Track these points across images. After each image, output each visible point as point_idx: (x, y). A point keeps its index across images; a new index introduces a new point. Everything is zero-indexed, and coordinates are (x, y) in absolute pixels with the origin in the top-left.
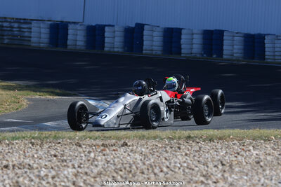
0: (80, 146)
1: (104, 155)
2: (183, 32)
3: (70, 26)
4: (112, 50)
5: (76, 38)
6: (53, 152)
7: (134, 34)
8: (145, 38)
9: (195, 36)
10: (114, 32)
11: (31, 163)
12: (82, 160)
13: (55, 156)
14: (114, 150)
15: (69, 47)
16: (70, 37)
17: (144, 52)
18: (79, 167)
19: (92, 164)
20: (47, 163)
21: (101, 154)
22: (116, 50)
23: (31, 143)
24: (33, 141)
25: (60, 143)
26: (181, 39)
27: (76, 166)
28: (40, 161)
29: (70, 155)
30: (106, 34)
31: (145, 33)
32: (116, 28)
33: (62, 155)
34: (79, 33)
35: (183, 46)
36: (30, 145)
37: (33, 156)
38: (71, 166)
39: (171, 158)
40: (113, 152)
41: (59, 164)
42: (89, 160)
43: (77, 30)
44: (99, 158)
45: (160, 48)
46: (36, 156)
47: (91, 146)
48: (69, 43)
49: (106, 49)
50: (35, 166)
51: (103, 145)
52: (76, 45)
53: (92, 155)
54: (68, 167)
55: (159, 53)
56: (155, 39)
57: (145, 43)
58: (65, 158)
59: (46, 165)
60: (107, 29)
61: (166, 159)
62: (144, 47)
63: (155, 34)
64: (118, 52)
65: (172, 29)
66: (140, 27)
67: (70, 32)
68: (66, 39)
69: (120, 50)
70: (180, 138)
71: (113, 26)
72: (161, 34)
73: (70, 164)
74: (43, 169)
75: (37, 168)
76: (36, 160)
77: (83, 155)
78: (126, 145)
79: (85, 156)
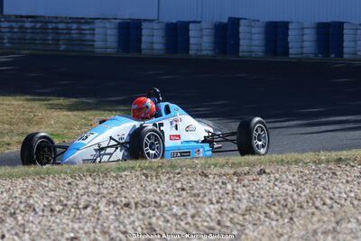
0: (206, 176)
1: (244, 186)
2: (290, 26)
3: (144, 25)
4: (199, 53)
5: (153, 40)
6: (179, 185)
7: (227, 32)
8: (241, 36)
9: (306, 31)
10: (201, 30)
11: (157, 199)
12: (218, 193)
13: (183, 189)
14: (254, 180)
15: (143, 52)
16: (144, 39)
17: (241, 54)
18: (218, 202)
19: (234, 198)
20: (177, 199)
21: (239, 185)
22: (204, 53)
23: (144, 174)
24: (144, 171)
25: (179, 173)
26: (288, 35)
27: (214, 201)
28: (167, 196)
29: (202, 188)
30: (191, 34)
31: (241, 29)
32: (204, 25)
33: (192, 188)
34: (155, 33)
35: (290, 45)
36: (144, 177)
37: (156, 190)
38: (208, 202)
39: (330, 187)
40: (255, 182)
41: (192, 199)
42: (227, 194)
43: (153, 29)
44: (240, 190)
45: (261, 49)
46: (159, 190)
47: (220, 176)
48: (143, 46)
49: (191, 52)
50: (163, 202)
51: (235, 174)
52: (153, 49)
53: (229, 187)
54: (205, 203)
55: (260, 54)
56: (255, 37)
57: (242, 42)
58: (196, 191)
59: (176, 202)
60: (191, 26)
61: (324, 188)
62: (241, 48)
63: (254, 30)
64: (207, 55)
65: (276, 23)
66: (235, 22)
67: (144, 32)
68: (140, 41)
69: (209, 53)
70: (328, 162)
71: (199, 22)
72: (261, 30)
73: (206, 199)
74: (174, 207)
75: (166, 206)
76: (162, 195)
77: (217, 187)
78: (265, 172)
79: (221, 188)
